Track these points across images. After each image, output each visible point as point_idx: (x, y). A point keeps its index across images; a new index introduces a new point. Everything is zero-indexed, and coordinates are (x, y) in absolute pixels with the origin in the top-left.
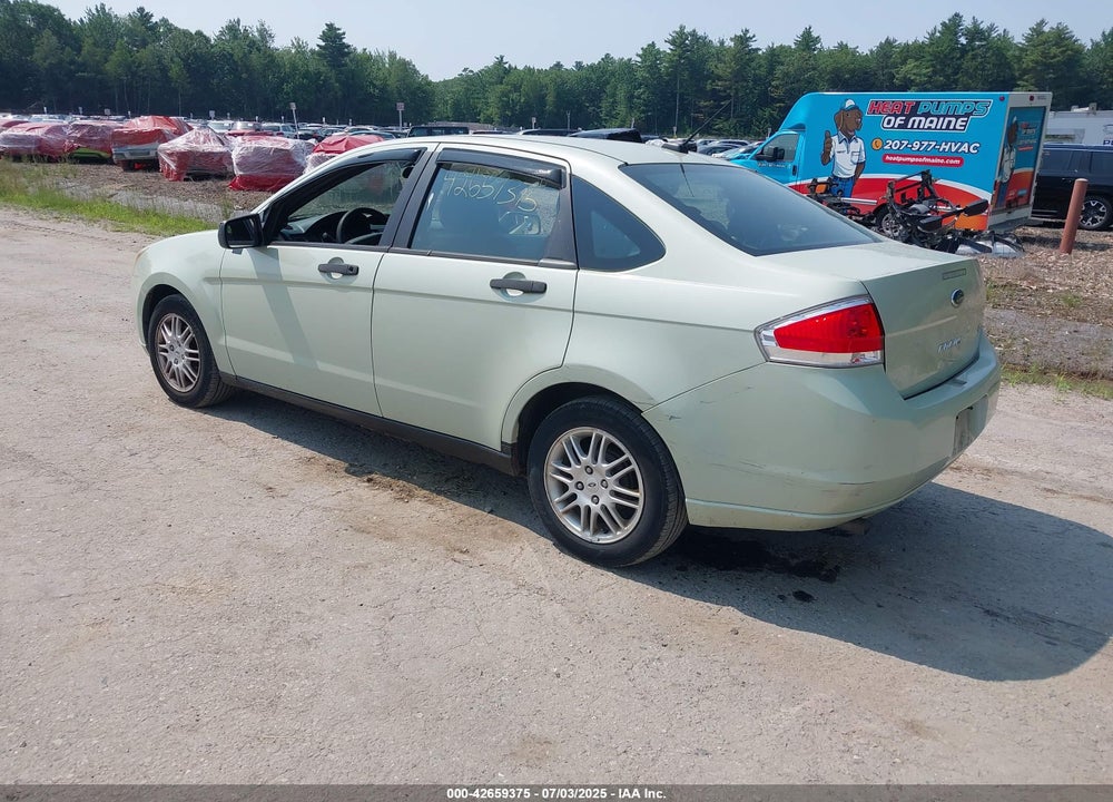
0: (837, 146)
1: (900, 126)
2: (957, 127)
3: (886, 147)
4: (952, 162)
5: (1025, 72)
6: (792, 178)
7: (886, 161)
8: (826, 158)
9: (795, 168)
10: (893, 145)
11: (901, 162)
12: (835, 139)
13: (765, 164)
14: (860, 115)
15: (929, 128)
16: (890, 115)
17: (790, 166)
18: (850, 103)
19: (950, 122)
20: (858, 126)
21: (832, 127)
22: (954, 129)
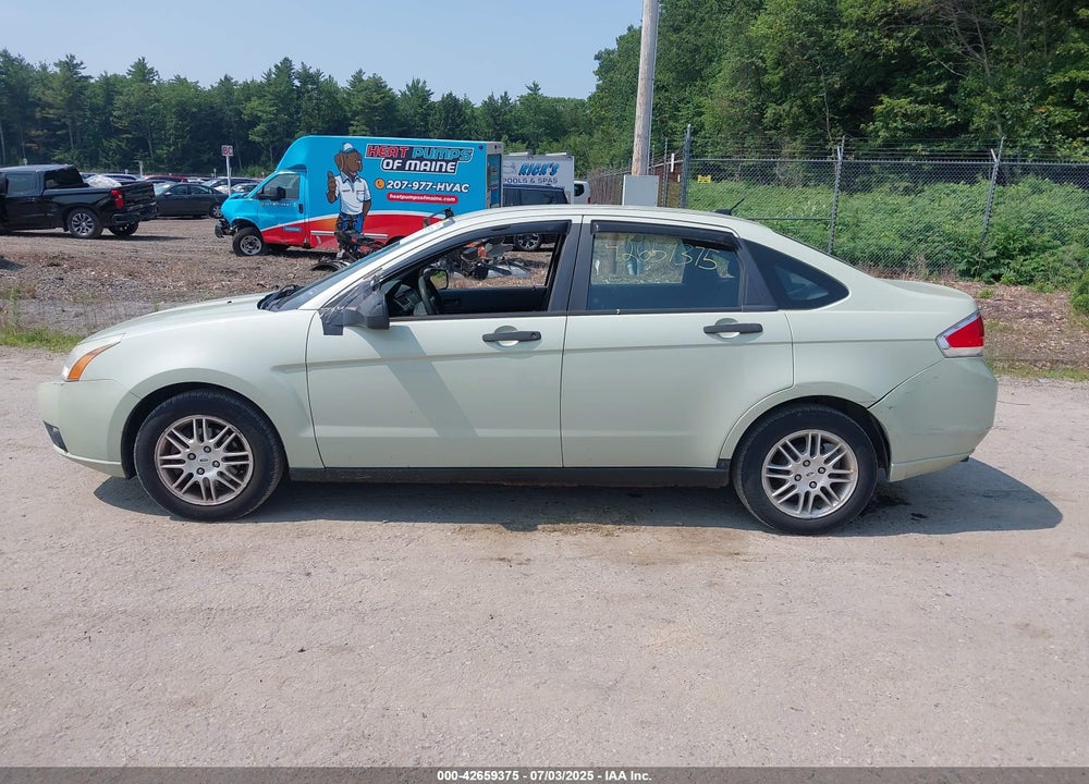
0: (341, 185)
1: (398, 168)
2: (448, 170)
3: (389, 186)
4: (448, 199)
5: (355, 113)
6: (299, 215)
7: (390, 198)
8: (332, 196)
9: (301, 207)
10: (394, 184)
11: (405, 200)
12: (338, 179)
13: (268, 202)
14: (360, 157)
15: (425, 170)
16: (387, 158)
17: (295, 204)
18: (348, 146)
19: (441, 165)
20: (360, 167)
21: (335, 169)
22: (446, 171)
